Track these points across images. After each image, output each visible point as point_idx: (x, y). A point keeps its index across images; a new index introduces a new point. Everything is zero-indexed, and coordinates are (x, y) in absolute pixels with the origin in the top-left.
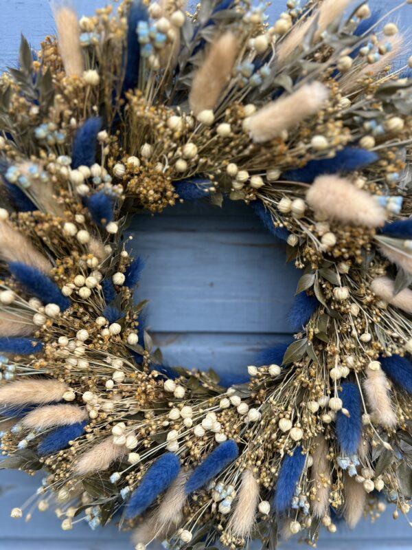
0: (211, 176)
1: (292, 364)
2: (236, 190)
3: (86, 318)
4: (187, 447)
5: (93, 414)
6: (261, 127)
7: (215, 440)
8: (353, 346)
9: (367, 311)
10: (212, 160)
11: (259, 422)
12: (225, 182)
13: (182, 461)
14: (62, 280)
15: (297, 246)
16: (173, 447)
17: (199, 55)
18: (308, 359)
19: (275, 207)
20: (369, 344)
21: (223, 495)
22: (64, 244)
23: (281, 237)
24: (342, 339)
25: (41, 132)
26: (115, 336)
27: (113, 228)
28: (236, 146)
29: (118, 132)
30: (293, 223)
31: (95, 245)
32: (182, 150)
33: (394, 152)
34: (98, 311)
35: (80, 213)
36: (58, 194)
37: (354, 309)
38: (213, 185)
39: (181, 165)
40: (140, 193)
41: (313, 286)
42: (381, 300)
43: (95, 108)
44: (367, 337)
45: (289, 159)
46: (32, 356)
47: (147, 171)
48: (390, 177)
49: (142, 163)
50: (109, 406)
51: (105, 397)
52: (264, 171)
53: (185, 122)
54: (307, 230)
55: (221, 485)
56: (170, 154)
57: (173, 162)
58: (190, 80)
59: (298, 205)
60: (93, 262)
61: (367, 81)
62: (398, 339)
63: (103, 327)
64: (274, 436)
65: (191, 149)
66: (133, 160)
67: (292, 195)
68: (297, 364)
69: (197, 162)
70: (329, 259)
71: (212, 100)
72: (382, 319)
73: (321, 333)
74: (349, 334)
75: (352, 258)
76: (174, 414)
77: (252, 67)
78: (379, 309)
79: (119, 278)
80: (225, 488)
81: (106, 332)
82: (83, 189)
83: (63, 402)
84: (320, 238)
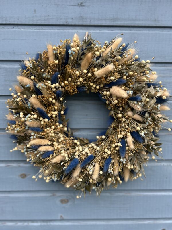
0: (86, 86)
1: (108, 135)
2: (93, 89)
3: (54, 123)
4: (81, 157)
5: (56, 148)
6: (98, 74)
7: (88, 155)
8: (123, 129)
9: (127, 120)
10: (86, 82)
11: (99, 150)
12: (90, 87)
13: (79, 161)
14: (48, 112)
15: (108, 104)
16: (77, 157)
17: (83, 56)
18: (112, 134)
19: (103, 93)
20: (127, 129)
21: (90, 169)
22: (49, 103)
23: (105, 101)
24: (121, 128)
25: (44, 75)
26: (61, 128)
27: (61, 99)
28: (92, 79)
29: (62, 75)
30: (107, 98)
31: (57, 104)
32: (79, 80)
33: (131, 80)
34: (56, 122)
35: (53, 95)
36: (48, 91)
37: (124, 120)
38: (87, 88)
39: (79, 83)
40: (68, 90)
41: (112, 114)
42: (130, 117)
43: (57, 69)
44: (127, 127)
45: (105, 82)
46: (40, 133)
47: (70, 85)
48: (130, 86)
49: (69, 83)
50: (60, 146)
51: (59, 144)
52: (100, 85)
53: (79, 72)
54: (111, 99)
55: (90, 166)
56: (76, 81)
57: (77, 83)
58: (81, 62)
59: (108, 93)
60: (56, 108)
61: (125, 62)
62: (135, 127)
63: (58, 126)
64: (103, 154)
65: (81, 79)
66: (66, 82)
67: (107, 90)
68: (109, 135)
69: (83, 83)
70: (117, 107)
71: (86, 67)
72: (131, 122)
73: (115, 126)
74: (122, 126)
75: (122, 107)
76: (77, 148)
77: (96, 60)
78: (130, 120)
79: (62, 112)
80: (91, 167)
81: (59, 127)
82: (54, 89)
83: (48, 145)
84: (114, 101)
